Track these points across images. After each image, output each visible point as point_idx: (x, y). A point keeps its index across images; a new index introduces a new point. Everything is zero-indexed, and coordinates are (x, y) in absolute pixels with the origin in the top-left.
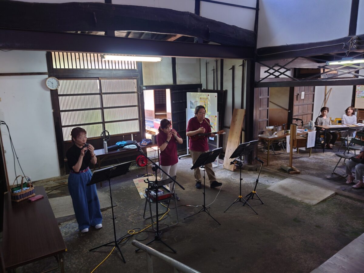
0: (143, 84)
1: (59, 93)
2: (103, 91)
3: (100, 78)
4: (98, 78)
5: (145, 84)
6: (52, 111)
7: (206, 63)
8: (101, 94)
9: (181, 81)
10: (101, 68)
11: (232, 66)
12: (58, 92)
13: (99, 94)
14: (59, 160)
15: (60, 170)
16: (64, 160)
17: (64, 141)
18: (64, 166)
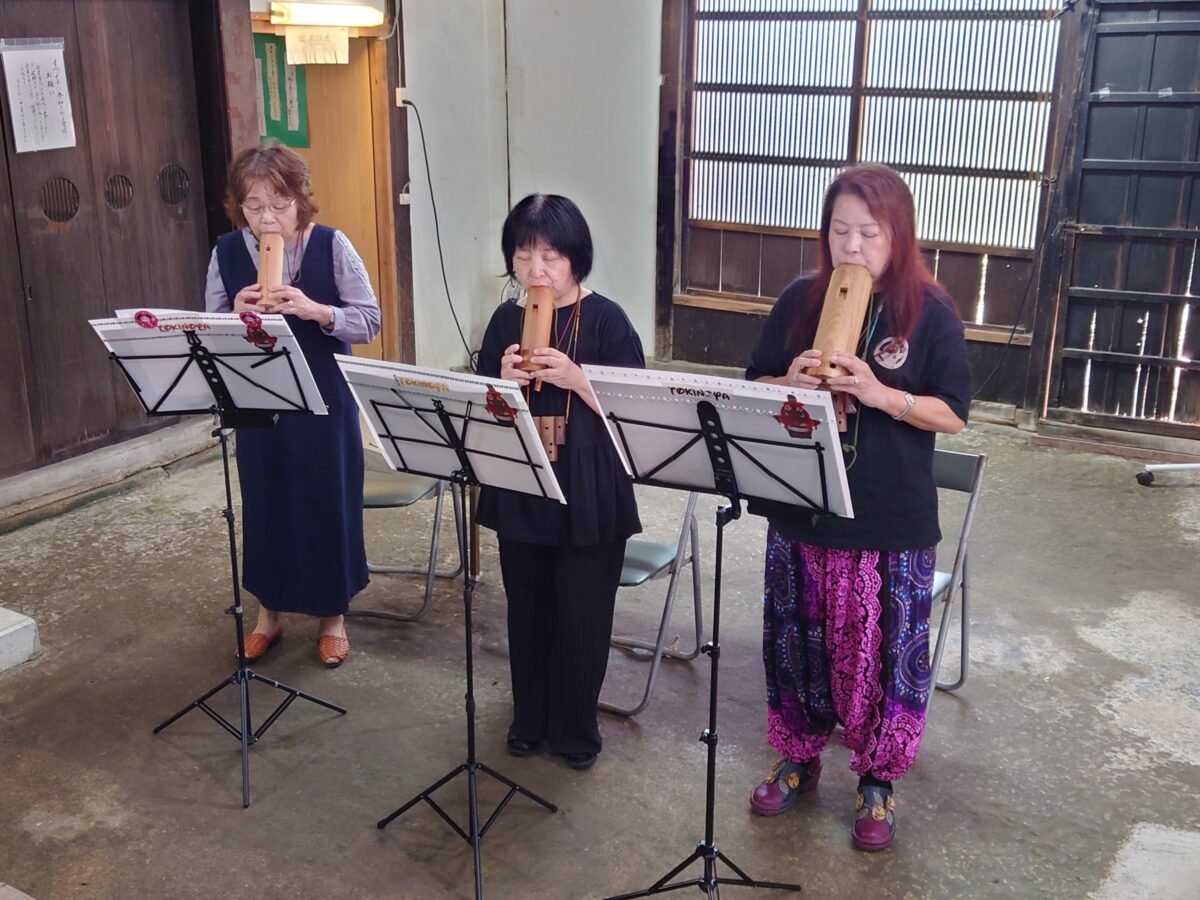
6: (659, 80)
14: (657, 290)
15: (657, 333)
16: (674, 295)
17: (690, 217)
18: (669, 319)
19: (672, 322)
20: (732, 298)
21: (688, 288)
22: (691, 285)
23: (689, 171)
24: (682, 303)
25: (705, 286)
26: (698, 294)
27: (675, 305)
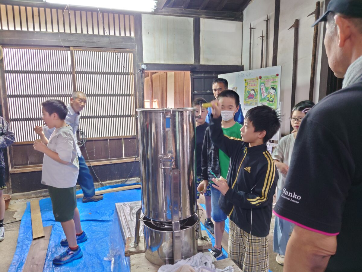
0: (143, 60)
1: (7, 68)
2: (77, 69)
3: (71, 48)
4: (69, 47)
5: (145, 61)
7: (251, 29)
8: (73, 73)
9: (208, 60)
10: (75, 32)
11: (294, 21)
12: (3, 66)
13: (71, 73)
16: (10, 170)
19: (10, 180)
21: (14, 167)
22: (16, 165)
25: (22, 165)
26: (20, 168)
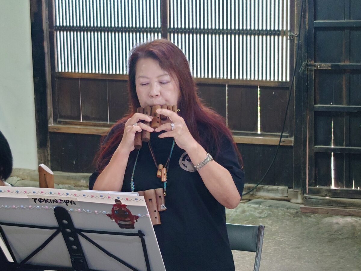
14: (36, 122)
15: (39, 153)
16: (49, 125)
17: (57, 71)
18: (46, 143)
19: (49, 144)
20: (91, 125)
21: (59, 120)
22: (61, 117)
23: (53, 39)
24: (55, 130)
25: (70, 118)
26: (66, 123)
27: (51, 133)
